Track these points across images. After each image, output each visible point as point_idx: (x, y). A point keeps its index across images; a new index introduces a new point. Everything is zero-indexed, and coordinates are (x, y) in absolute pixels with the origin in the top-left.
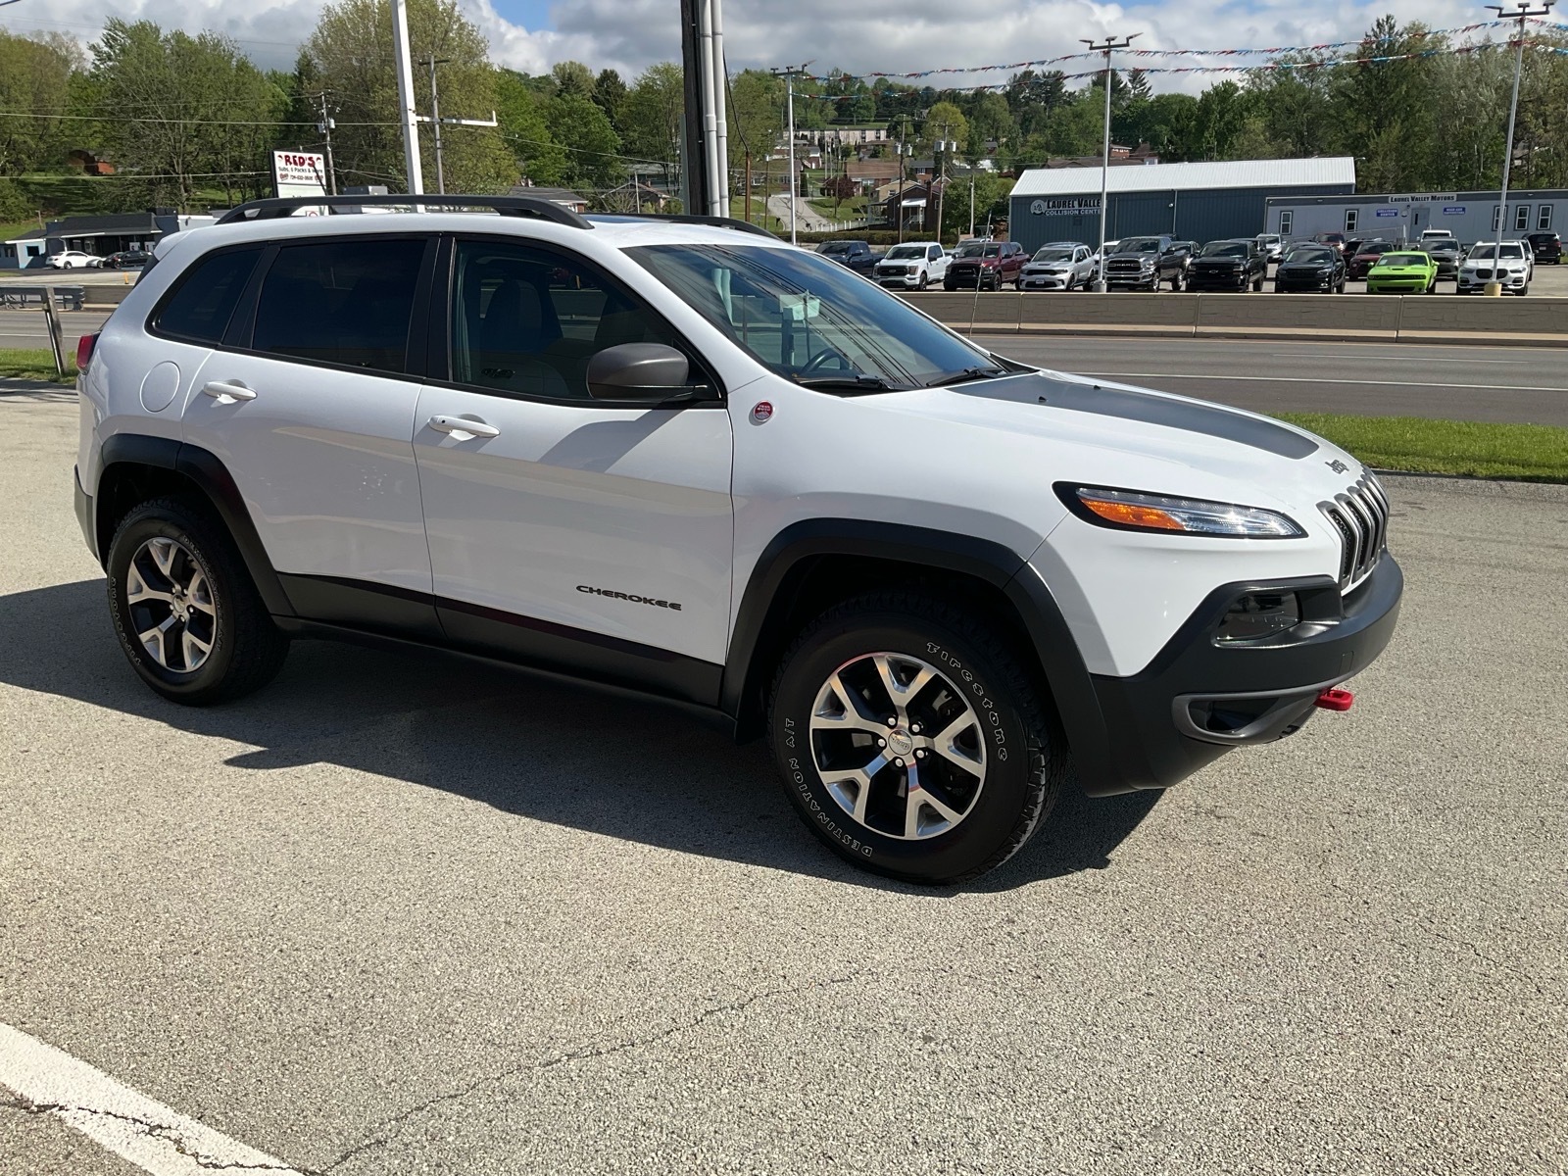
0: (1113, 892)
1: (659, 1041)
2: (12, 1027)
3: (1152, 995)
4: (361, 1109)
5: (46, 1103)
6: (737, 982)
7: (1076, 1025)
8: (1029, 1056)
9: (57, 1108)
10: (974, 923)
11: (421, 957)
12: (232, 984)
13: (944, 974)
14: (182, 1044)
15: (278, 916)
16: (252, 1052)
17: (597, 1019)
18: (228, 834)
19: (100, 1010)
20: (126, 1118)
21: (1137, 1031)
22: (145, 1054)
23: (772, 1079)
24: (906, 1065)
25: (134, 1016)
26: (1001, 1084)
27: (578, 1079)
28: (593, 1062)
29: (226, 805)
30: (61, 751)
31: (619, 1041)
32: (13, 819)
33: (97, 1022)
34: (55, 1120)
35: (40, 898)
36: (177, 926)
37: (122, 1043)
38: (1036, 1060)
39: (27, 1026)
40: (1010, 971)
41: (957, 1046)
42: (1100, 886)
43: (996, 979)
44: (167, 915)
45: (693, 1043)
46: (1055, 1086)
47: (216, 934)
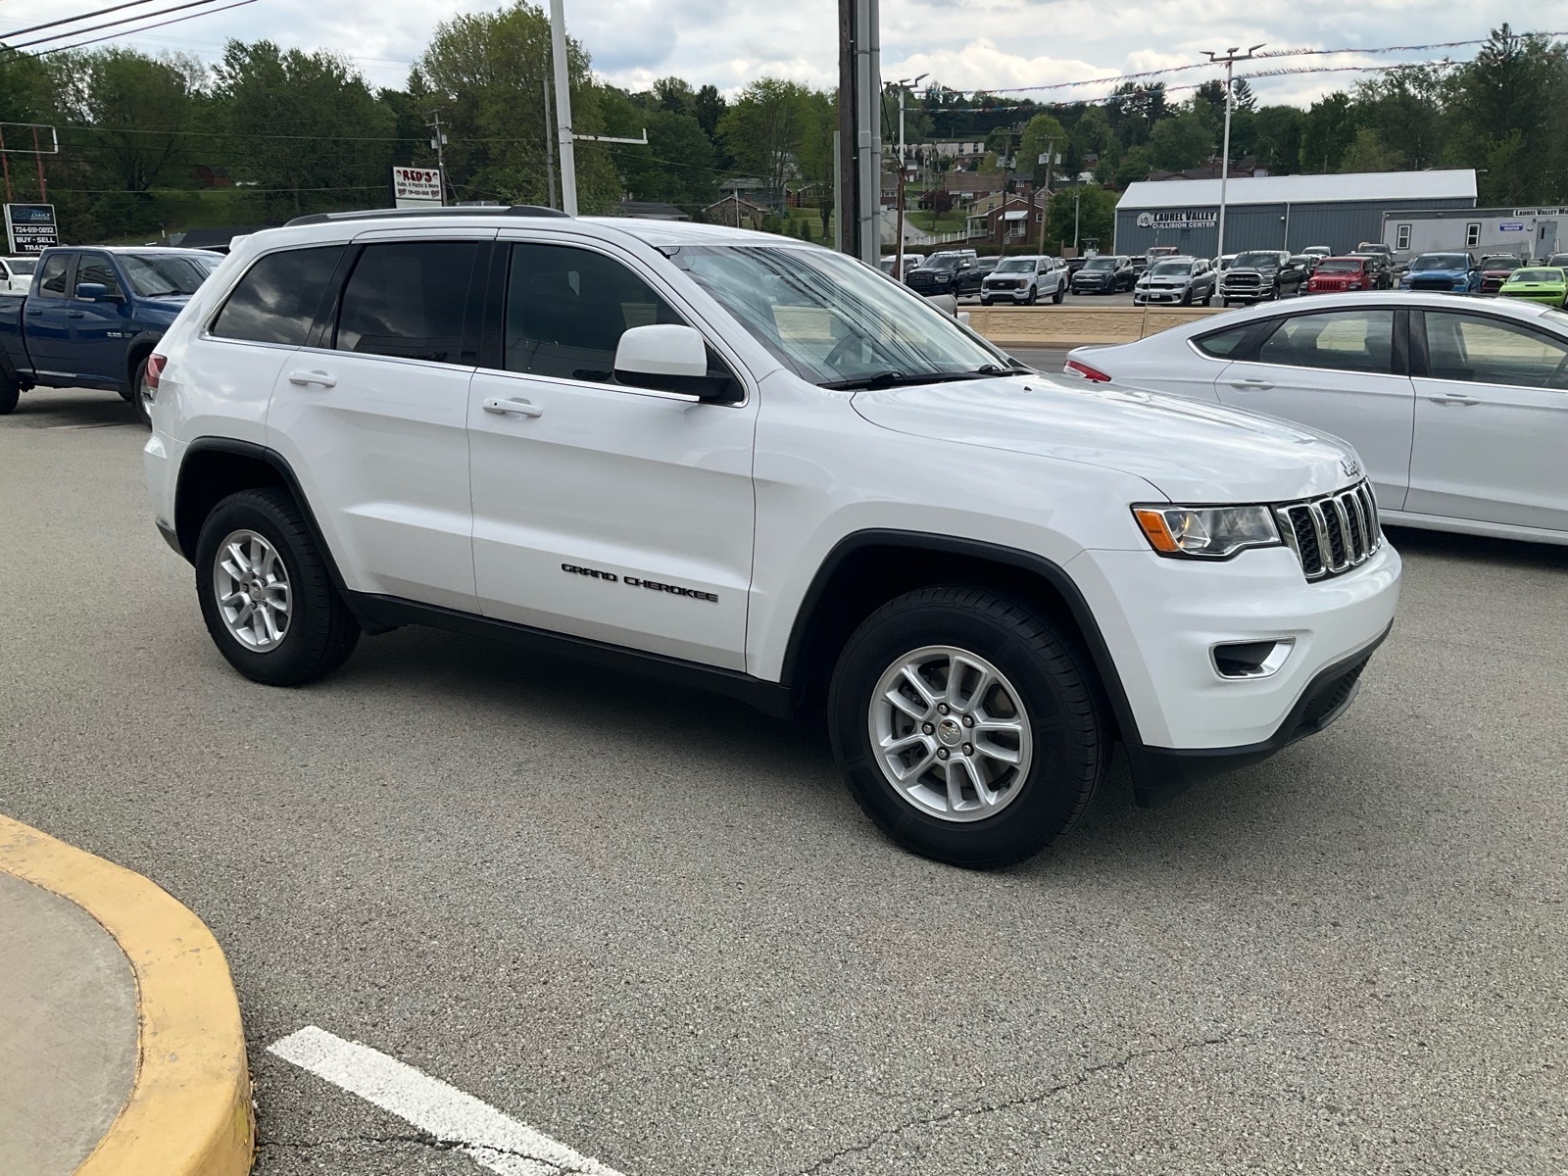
0: (1467, 952)
1: (1049, 1099)
2: (390, 1057)
3: (1552, 1067)
4: (767, 1158)
5: (449, 1140)
6: (1107, 1037)
7: (1482, 1098)
8: (1447, 1131)
9: (462, 1146)
10: (1333, 983)
11: (769, 994)
12: (592, 1016)
13: (1322, 1038)
14: (564, 1080)
15: (612, 945)
16: (637, 1092)
17: (975, 1072)
18: (533, 856)
19: (470, 1042)
20: (535, 1160)
21: (1551, 1108)
22: (529, 1091)
23: (1183, 1146)
24: (1319, 1136)
25: (506, 1049)
26: (1428, 1161)
27: (980, 1137)
28: (989, 1117)
29: (520, 826)
30: (339, 767)
31: (1007, 1096)
32: (316, 835)
33: (472, 1054)
34: (464, 1159)
35: (370, 920)
36: (517, 954)
37: (504, 1078)
38: (1455, 1137)
39: (404, 1056)
40: (1391, 1036)
41: (1365, 1117)
42: (1451, 946)
43: (1380, 1046)
44: (502, 941)
45: (1085, 1103)
46: (1488, 1166)
47: (557, 962)
